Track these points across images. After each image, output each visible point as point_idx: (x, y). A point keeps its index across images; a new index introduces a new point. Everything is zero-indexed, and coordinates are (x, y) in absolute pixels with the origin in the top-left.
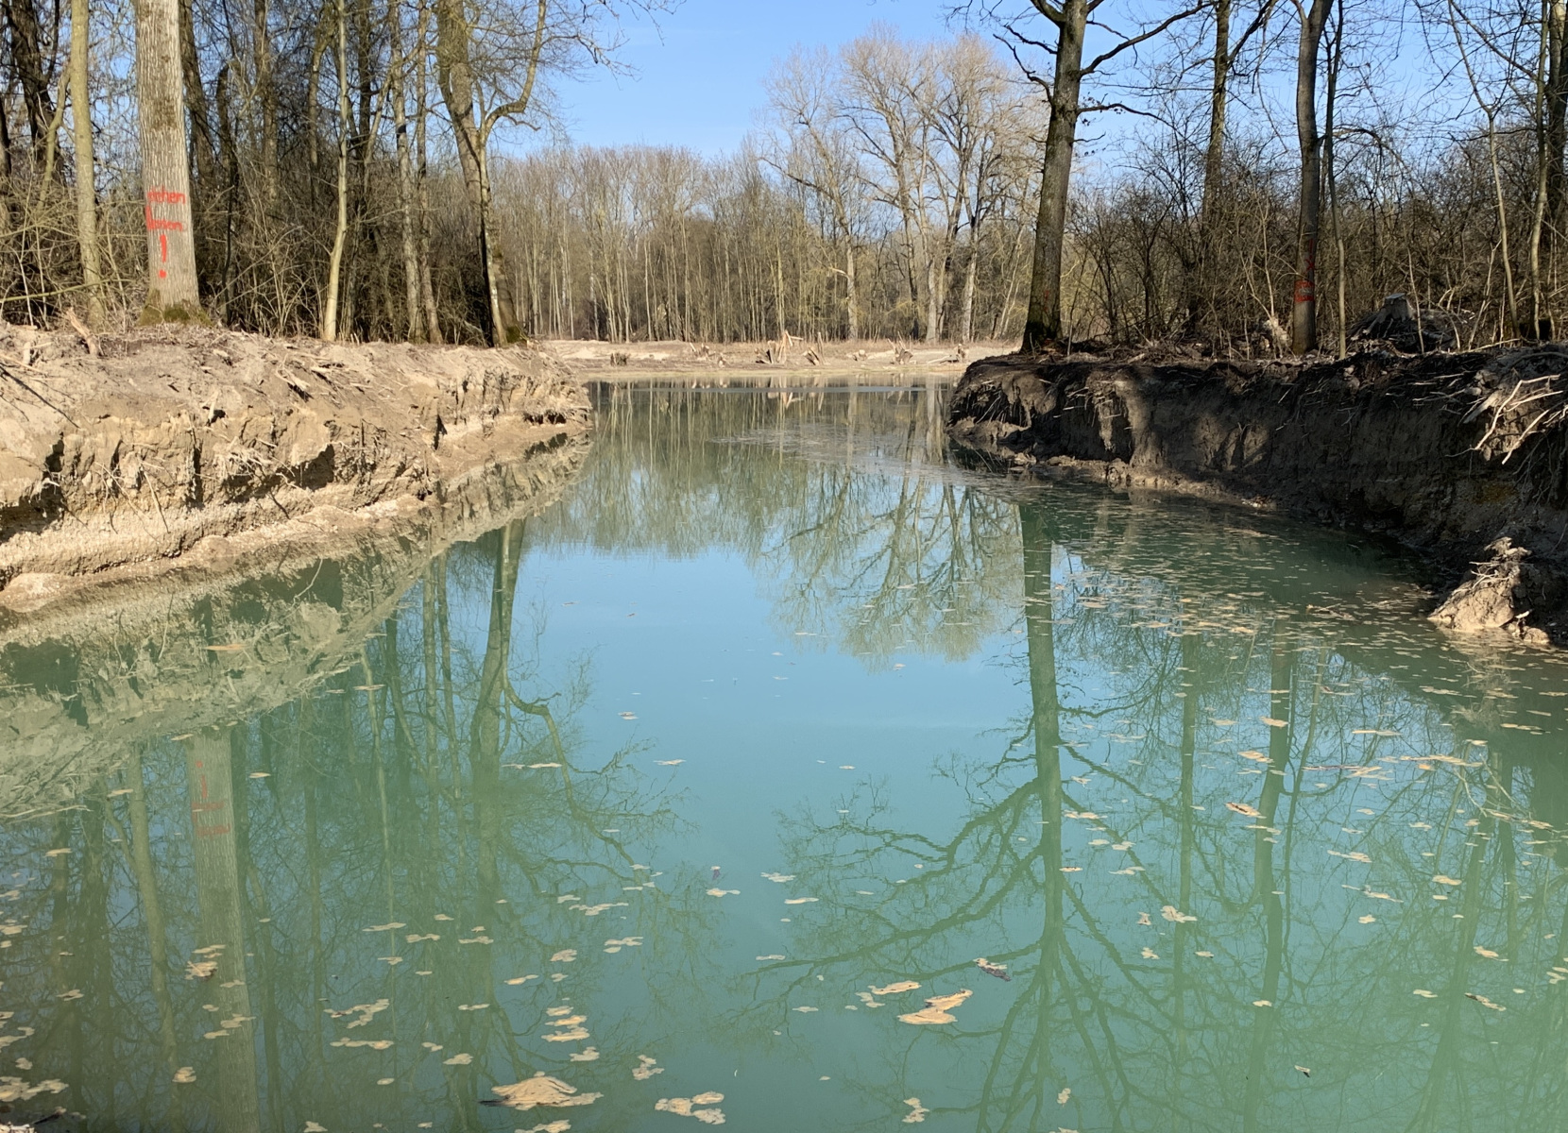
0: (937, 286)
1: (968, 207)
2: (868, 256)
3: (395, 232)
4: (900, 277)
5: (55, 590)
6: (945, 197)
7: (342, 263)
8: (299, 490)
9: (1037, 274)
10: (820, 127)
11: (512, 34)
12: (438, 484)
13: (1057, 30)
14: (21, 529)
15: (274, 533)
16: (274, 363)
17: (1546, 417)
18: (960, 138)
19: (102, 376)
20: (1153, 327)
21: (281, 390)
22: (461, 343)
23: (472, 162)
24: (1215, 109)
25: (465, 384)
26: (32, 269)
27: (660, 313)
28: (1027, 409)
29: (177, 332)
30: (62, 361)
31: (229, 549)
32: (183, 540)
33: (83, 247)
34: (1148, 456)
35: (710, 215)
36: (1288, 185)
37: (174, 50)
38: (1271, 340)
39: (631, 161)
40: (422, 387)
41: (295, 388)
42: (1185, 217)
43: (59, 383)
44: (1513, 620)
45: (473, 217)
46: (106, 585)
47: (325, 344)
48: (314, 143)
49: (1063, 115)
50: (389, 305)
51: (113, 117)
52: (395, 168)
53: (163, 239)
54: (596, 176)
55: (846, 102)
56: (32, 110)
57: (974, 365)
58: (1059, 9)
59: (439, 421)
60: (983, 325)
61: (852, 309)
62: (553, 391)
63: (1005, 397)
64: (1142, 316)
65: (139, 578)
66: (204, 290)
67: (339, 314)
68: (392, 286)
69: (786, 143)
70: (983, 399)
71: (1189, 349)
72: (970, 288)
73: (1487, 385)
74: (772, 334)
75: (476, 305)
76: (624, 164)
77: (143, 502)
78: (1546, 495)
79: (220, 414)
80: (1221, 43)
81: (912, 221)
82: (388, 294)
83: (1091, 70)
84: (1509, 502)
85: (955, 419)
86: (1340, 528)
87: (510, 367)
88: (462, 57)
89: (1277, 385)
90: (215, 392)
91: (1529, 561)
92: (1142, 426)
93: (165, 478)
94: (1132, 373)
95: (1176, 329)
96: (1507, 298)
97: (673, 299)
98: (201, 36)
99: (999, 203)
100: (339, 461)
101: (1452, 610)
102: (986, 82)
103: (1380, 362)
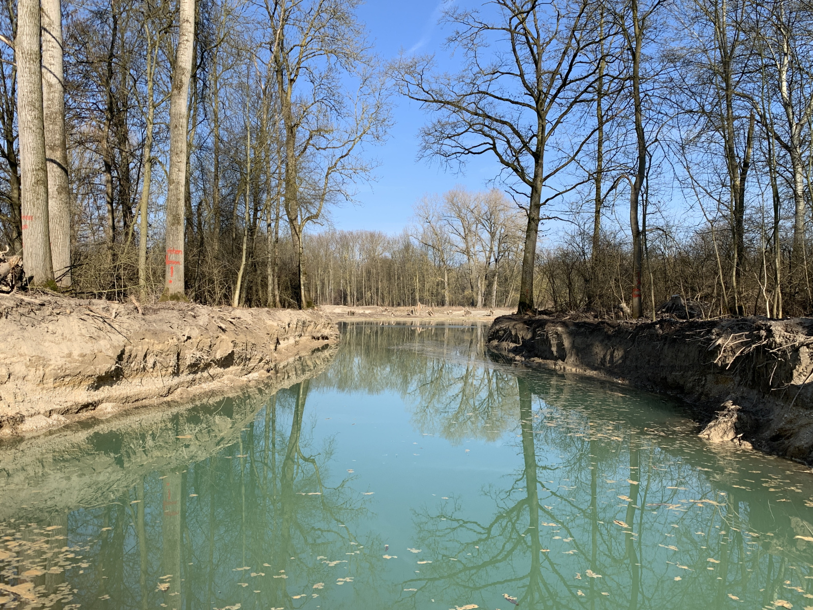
0: (482, 286)
1: (494, 255)
2: (454, 274)
3: (264, 264)
4: (466, 281)
5: (116, 410)
6: (485, 251)
7: (242, 277)
8: (219, 369)
9: (524, 282)
10: (434, 224)
11: (314, 189)
12: (275, 366)
13: (531, 188)
14: (104, 385)
15: (207, 386)
16: (213, 317)
17: (744, 350)
18: (491, 228)
19: (143, 322)
20: (572, 305)
21: (215, 328)
22: (288, 308)
23: (297, 238)
24: (596, 219)
25: (289, 324)
26: (119, 278)
27: (369, 294)
28: (520, 337)
29: (174, 305)
30: (127, 316)
31: (188, 394)
32: (170, 389)
33: (140, 270)
34: (572, 359)
35: (390, 257)
36: (628, 248)
37: (182, 196)
38: (623, 312)
39: (359, 236)
40: (271, 326)
41: (220, 327)
42: (585, 262)
43: (125, 325)
44: (736, 437)
45: (296, 259)
46: (137, 408)
47: (234, 309)
48: (234, 230)
49: (533, 222)
50: (260, 293)
51: (157, 219)
52: (266, 239)
53: (172, 268)
54: (345, 242)
55: (445, 214)
56: (125, 216)
57: (497, 319)
58: (531, 180)
59: (278, 339)
60: (501, 301)
61: (447, 294)
62: (324, 327)
63: (510, 332)
64: (568, 299)
65: (151, 405)
66: (187, 286)
67: (240, 296)
68: (262, 285)
69: (421, 230)
70: (501, 333)
71: (588, 315)
72: (495, 286)
73: (717, 335)
74: (414, 303)
75: (295, 292)
76: (355, 238)
77: (155, 374)
78: (747, 382)
79: (189, 338)
80: (598, 194)
81: (471, 260)
82: (260, 288)
83: (544, 204)
84: (730, 385)
85: (490, 340)
86: (656, 393)
87: (307, 317)
88: (295, 199)
89: (627, 331)
90: (188, 329)
91: (741, 412)
92: (570, 346)
93: (165, 364)
94: (564, 324)
95: (582, 305)
96: (723, 297)
97: (374, 289)
98: (192, 188)
99: (507, 253)
100: (236, 357)
101: (709, 432)
102: (501, 207)
103: (671, 323)
